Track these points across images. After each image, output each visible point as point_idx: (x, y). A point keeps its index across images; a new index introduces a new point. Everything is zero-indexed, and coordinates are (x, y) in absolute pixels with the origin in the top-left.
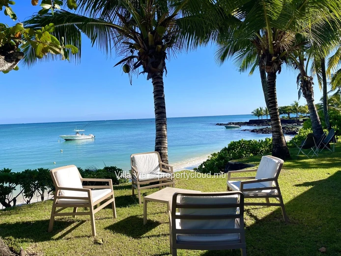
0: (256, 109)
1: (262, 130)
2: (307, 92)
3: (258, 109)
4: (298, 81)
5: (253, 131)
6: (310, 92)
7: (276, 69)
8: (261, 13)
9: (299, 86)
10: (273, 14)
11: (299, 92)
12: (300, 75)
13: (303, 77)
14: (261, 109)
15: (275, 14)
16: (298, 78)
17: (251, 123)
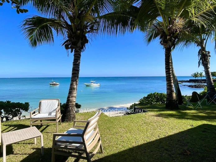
0: (194, 73)
1: (195, 86)
2: (204, 61)
3: (195, 73)
4: (199, 55)
5: (189, 86)
6: (207, 62)
7: (170, 45)
8: (154, 6)
9: (200, 58)
10: (161, 5)
11: (199, 62)
12: (200, 50)
13: (202, 52)
14: (197, 73)
15: (163, 5)
16: (199, 53)
17: (190, 81)
